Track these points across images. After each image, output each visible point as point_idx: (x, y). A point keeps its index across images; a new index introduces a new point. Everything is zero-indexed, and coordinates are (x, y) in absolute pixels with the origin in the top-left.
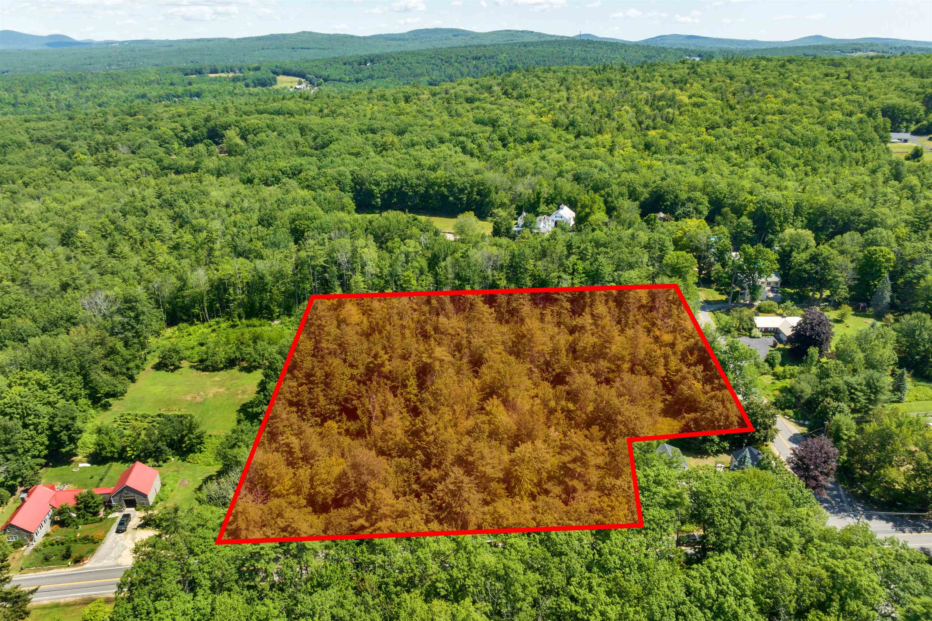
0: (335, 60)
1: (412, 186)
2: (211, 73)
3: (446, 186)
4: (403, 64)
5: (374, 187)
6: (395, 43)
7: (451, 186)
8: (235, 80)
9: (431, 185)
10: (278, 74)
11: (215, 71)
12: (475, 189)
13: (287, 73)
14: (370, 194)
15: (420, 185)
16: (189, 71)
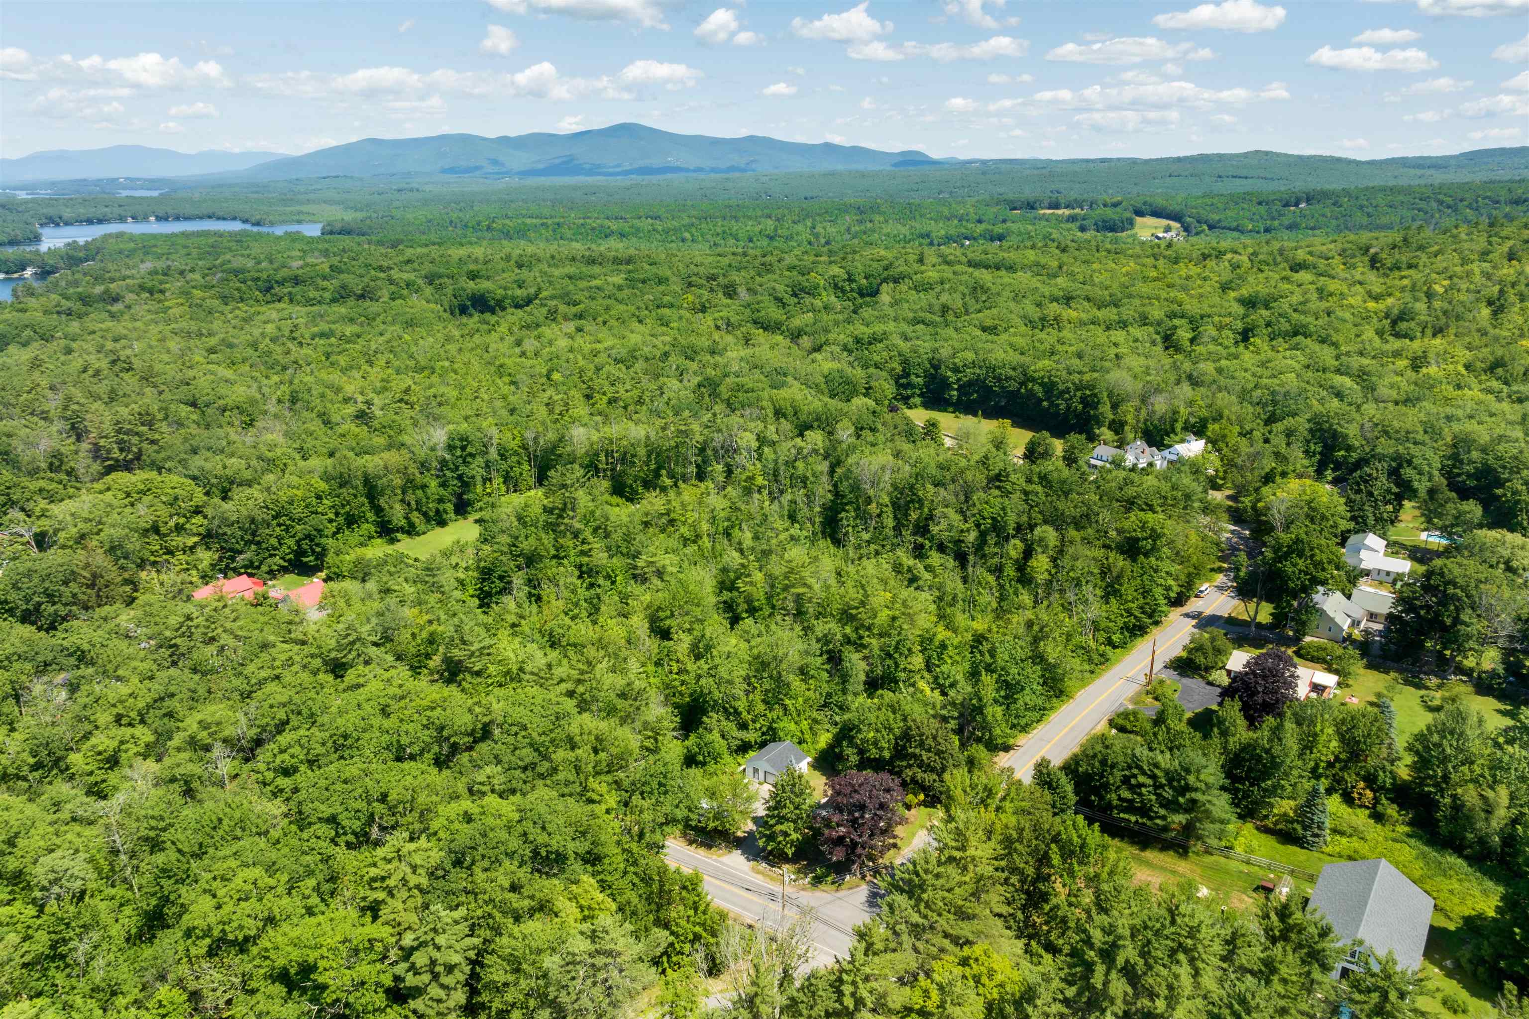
0: (1246, 197)
1: (999, 379)
2: (1050, 207)
3: (1042, 384)
4: (1361, 207)
5: (949, 373)
6: (1412, 172)
7: (1049, 387)
8: (1072, 219)
9: (1027, 378)
10: (1139, 213)
11: (1056, 206)
12: (1079, 394)
13: (1157, 213)
14: (945, 384)
15: (1010, 378)
16: (1018, 204)
